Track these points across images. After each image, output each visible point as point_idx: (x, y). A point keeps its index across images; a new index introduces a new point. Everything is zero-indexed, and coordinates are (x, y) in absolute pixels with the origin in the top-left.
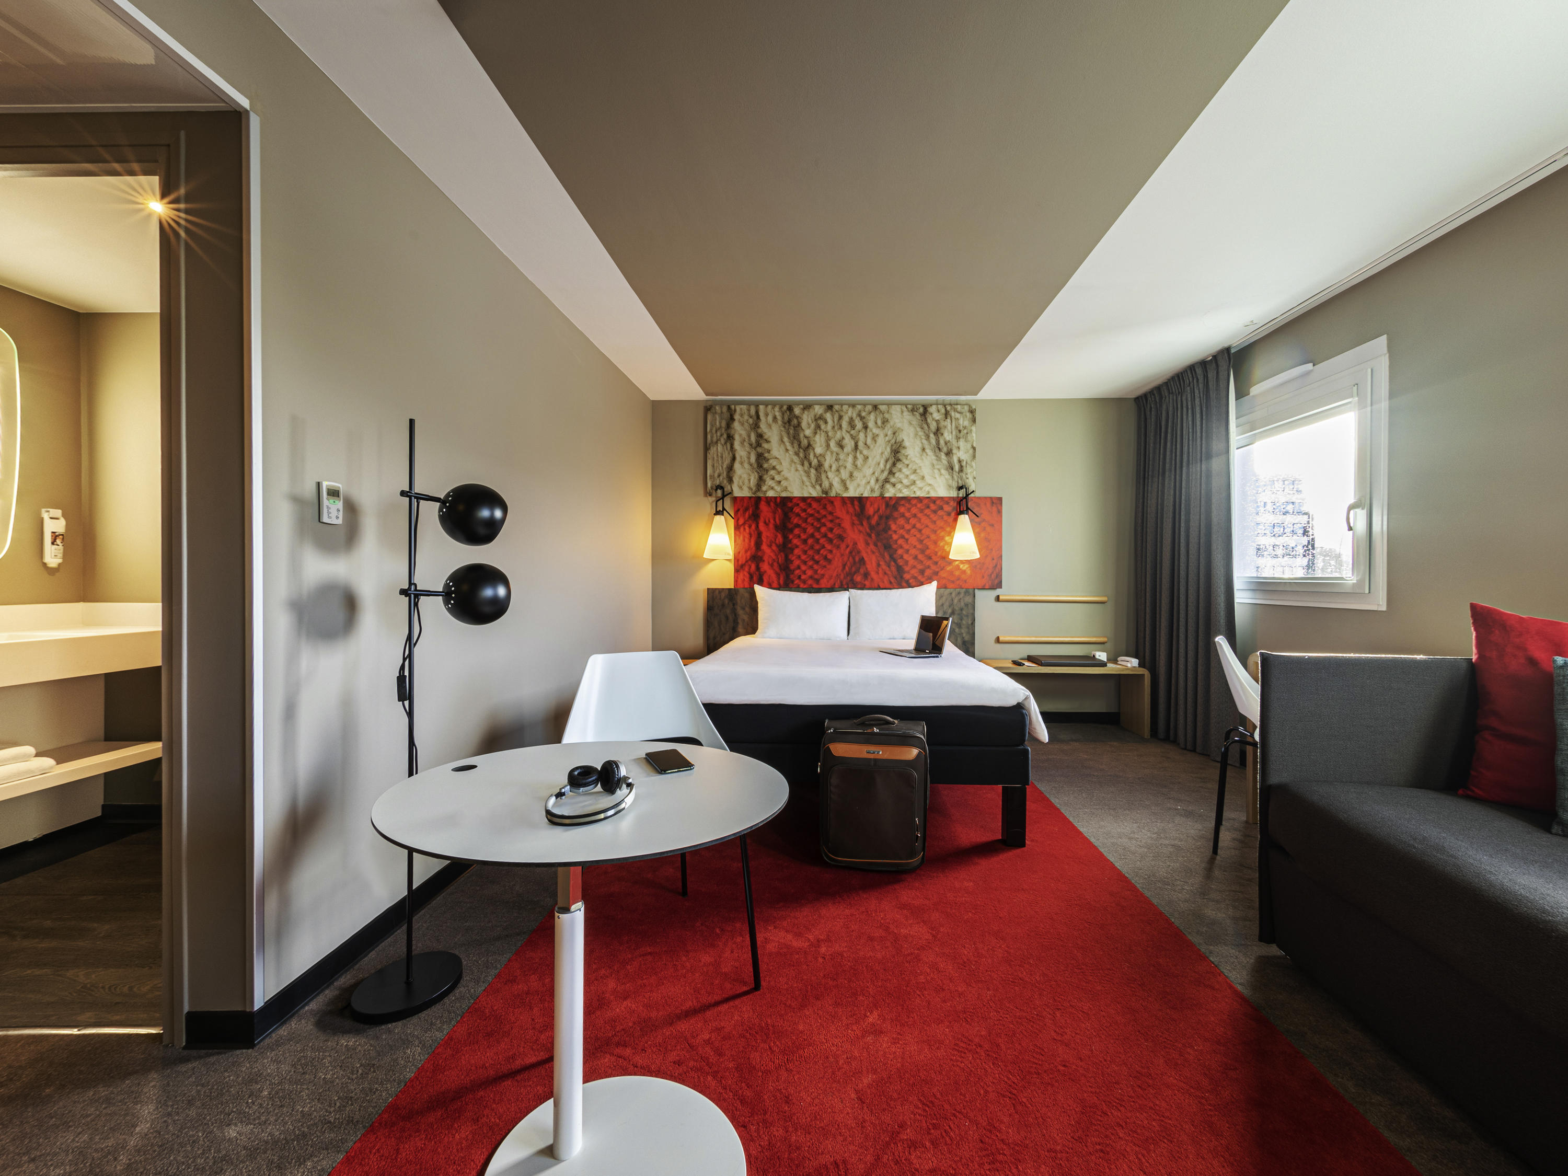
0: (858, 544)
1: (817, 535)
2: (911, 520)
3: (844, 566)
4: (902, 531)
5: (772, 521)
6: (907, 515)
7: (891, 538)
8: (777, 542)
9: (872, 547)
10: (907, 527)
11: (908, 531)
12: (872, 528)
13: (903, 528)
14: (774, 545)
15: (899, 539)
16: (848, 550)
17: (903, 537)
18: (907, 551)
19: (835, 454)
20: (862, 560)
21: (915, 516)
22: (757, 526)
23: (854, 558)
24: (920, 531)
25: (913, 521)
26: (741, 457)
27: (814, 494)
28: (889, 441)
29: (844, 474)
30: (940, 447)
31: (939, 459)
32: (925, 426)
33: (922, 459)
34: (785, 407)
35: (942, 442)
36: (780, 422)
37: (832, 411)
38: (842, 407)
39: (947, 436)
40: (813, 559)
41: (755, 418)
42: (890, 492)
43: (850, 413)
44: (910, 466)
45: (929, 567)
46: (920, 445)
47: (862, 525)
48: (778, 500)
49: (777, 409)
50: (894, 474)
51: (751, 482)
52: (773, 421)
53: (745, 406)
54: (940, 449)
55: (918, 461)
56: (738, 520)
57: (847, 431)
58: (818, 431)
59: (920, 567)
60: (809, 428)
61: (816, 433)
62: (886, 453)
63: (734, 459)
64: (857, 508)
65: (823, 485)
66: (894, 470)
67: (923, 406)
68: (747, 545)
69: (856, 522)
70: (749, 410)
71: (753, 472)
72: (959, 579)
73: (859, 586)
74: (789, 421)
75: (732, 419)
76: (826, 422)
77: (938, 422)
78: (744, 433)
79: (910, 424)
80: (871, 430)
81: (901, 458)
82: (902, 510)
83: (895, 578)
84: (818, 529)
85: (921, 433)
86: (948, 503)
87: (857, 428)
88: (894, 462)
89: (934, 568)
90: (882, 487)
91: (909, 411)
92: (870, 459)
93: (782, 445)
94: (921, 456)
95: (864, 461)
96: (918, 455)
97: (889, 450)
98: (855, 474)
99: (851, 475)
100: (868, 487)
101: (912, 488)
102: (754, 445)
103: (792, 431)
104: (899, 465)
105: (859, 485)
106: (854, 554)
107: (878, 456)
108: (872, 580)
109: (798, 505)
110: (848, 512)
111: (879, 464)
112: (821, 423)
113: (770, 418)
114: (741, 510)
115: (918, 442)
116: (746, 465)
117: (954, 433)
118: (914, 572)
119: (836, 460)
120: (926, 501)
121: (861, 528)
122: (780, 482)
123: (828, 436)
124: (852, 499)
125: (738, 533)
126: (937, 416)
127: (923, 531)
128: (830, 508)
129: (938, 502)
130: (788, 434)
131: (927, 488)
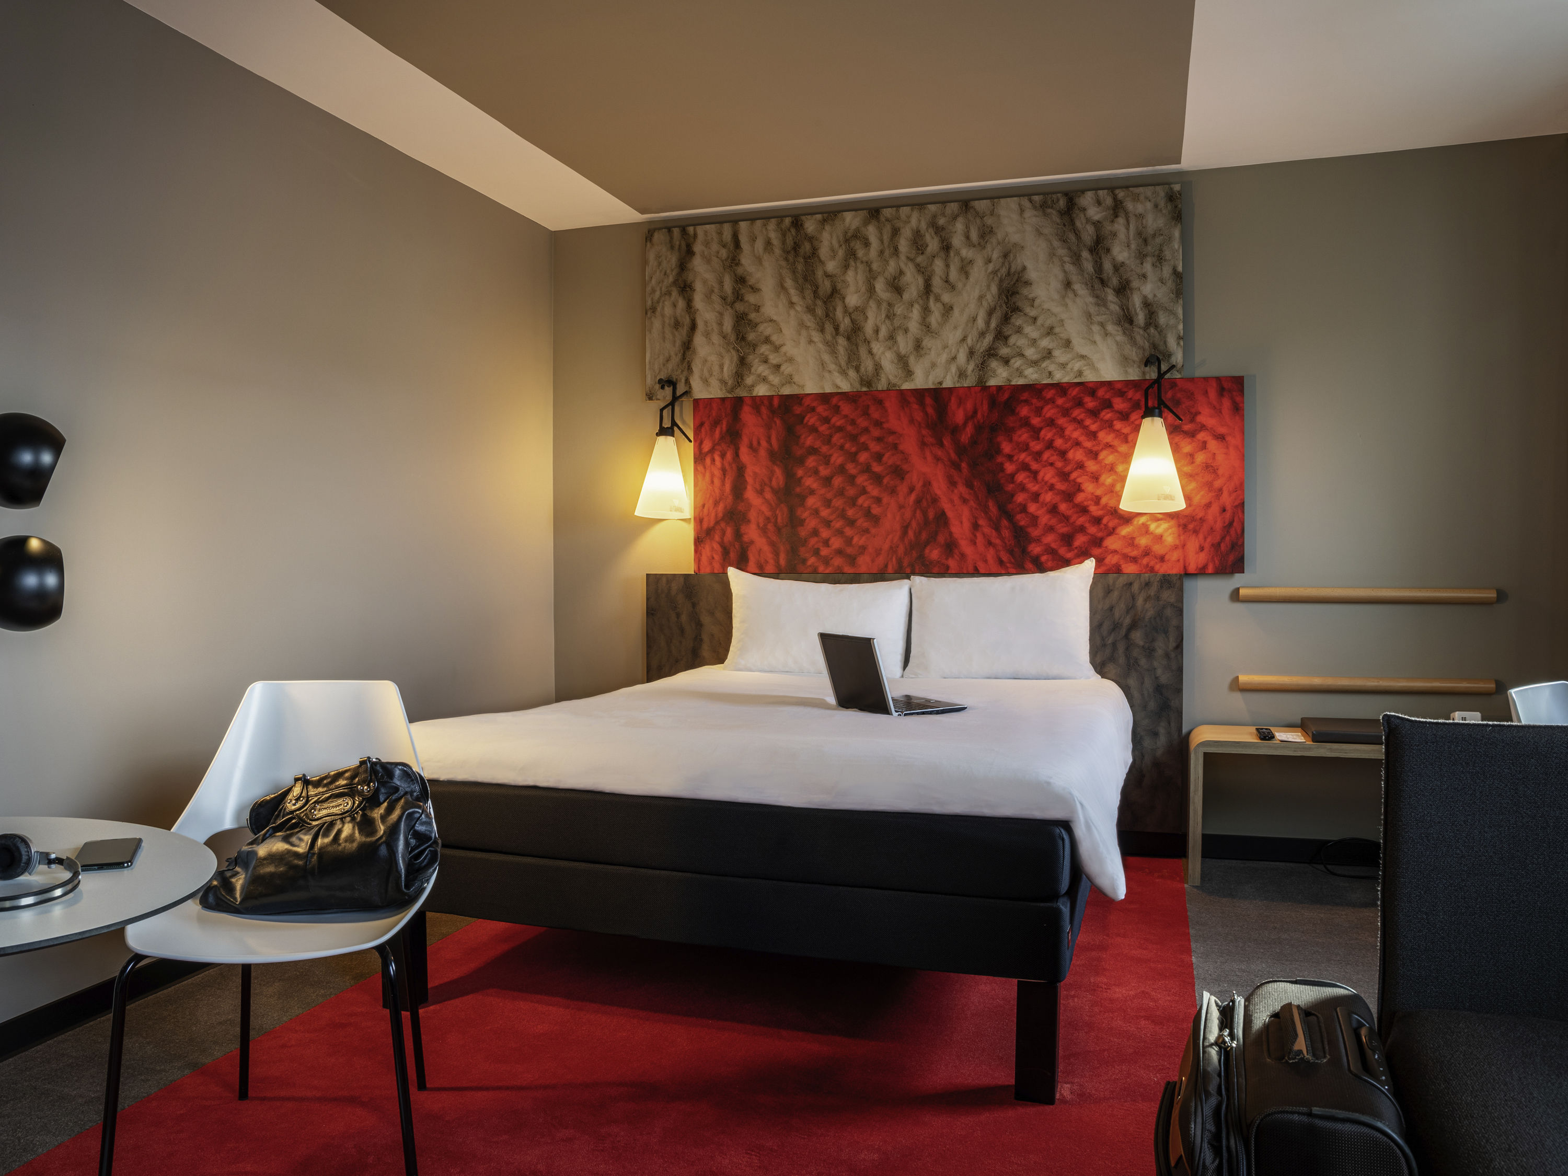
0: (935, 485)
1: (851, 468)
2: (1043, 433)
3: (905, 529)
4: (1023, 456)
5: (764, 443)
6: (1036, 421)
7: (1003, 470)
8: (774, 483)
9: (962, 489)
10: (1036, 446)
11: (1038, 456)
12: (961, 451)
13: (1026, 448)
14: (767, 489)
15: (1017, 471)
16: (913, 497)
17: (1025, 467)
18: (1036, 497)
19: (884, 305)
20: (942, 519)
21: (1051, 423)
22: (737, 455)
23: (925, 513)
24: (1063, 454)
25: (1047, 434)
26: (706, 323)
27: (845, 387)
28: (995, 272)
29: (904, 344)
30: (1104, 276)
31: (1101, 302)
32: (1072, 237)
33: (1066, 305)
34: (787, 221)
35: (1107, 266)
36: (778, 251)
37: (878, 220)
38: (898, 211)
39: (1120, 253)
40: (842, 515)
41: (732, 247)
42: (999, 376)
43: (916, 220)
44: (1039, 322)
45: (1082, 529)
46: (1061, 276)
47: (941, 445)
48: (776, 402)
49: (772, 225)
50: (1006, 338)
51: (725, 369)
52: (765, 249)
53: (713, 226)
54: (1103, 282)
55: (1056, 309)
56: (701, 443)
57: (908, 258)
58: (852, 263)
59: (1063, 529)
60: (833, 257)
61: (846, 267)
62: (989, 297)
63: (693, 327)
64: (930, 410)
65: (862, 369)
66: (1007, 330)
67: (1066, 194)
68: (717, 491)
69: (930, 440)
70: (720, 233)
71: (728, 351)
72: (1147, 552)
73: (936, 570)
74: (796, 247)
75: (690, 252)
76: (867, 244)
77: (1097, 225)
78: (710, 277)
79: (1039, 233)
80: (958, 253)
81: (1019, 304)
82: (1024, 411)
83: (1011, 552)
84: (853, 457)
85: (1062, 252)
86: (1121, 394)
87: (929, 249)
88: (1006, 314)
89: (1092, 530)
90: (983, 366)
91: (1035, 208)
92: (956, 311)
93: (782, 294)
94: (1063, 297)
95: (943, 315)
96: (1056, 296)
97: (994, 289)
98: (927, 342)
99: (918, 346)
100: (953, 369)
101: (1044, 365)
102: (730, 298)
103: (800, 267)
104: (1018, 321)
105: (933, 365)
106: (924, 504)
107: (972, 306)
108: (963, 556)
109: (813, 409)
110: (912, 421)
111: (974, 320)
112: (857, 245)
113: (759, 245)
114: (707, 426)
115: (1057, 270)
116: (716, 338)
117: (1133, 246)
118: (1049, 539)
119: (888, 317)
120: (1074, 392)
121: (940, 453)
122: (778, 367)
123: (871, 270)
124: (920, 394)
125: (700, 468)
126: (1094, 213)
127: (1070, 455)
128: (875, 414)
129: (1101, 393)
130: (794, 272)
131: (1077, 365)
